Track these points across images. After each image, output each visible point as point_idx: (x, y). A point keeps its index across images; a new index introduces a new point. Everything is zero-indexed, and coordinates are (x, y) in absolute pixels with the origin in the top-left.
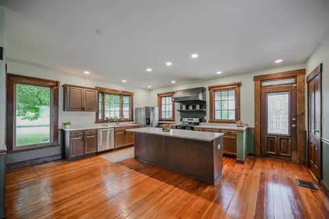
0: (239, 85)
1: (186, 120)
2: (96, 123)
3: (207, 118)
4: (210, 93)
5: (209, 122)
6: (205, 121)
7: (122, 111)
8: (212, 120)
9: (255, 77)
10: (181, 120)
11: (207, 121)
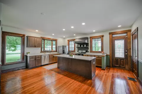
0: (103, 36)
1: (80, 51)
2: (41, 52)
4: (90, 40)
7: (52, 47)
8: (91, 51)
9: (109, 33)
10: (78, 51)
11: (89, 52)
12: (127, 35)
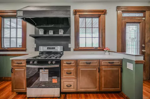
0: (104, 12)
3: (72, 45)
4: (75, 18)
5: (75, 50)
6: (69, 49)
8: (78, 49)
9: (117, 7)
10: (37, 49)
11: (72, 49)
12: (144, 17)
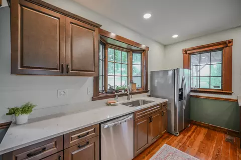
2: (93, 99)
7: (131, 76)
